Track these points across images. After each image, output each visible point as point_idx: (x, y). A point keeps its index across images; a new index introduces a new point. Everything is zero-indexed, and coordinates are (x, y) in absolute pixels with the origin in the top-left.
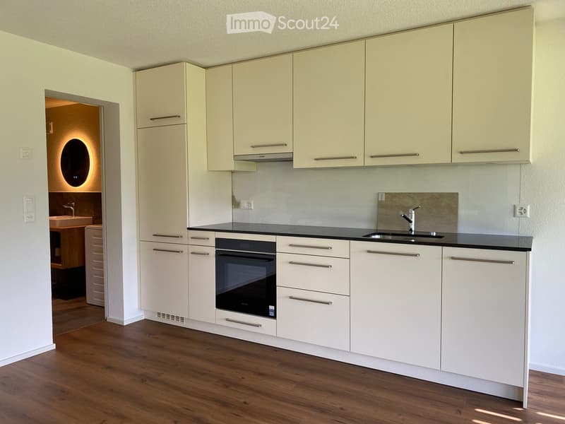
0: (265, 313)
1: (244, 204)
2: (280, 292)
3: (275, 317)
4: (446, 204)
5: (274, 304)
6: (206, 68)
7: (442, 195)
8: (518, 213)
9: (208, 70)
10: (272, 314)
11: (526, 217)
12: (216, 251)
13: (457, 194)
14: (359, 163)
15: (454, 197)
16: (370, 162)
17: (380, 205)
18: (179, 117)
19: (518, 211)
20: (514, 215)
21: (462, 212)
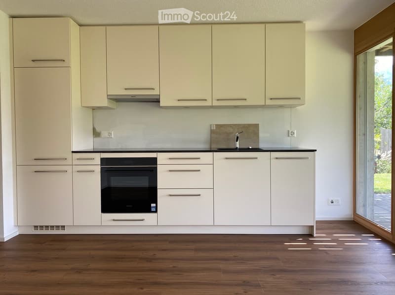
0: (148, 210)
1: (104, 134)
2: (160, 193)
3: (156, 212)
4: (252, 130)
5: (156, 202)
6: (80, 25)
7: (250, 125)
8: (290, 135)
9: (82, 28)
10: (153, 210)
11: (294, 136)
12: (101, 168)
13: (258, 124)
14: (208, 103)
15: (257, 126)
16: (216, 103)
17: (212, 132)
18: (64, 61)
19: (290, 134)
20: (289, 136)
21: (262, 135)
